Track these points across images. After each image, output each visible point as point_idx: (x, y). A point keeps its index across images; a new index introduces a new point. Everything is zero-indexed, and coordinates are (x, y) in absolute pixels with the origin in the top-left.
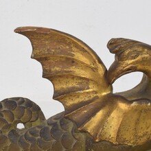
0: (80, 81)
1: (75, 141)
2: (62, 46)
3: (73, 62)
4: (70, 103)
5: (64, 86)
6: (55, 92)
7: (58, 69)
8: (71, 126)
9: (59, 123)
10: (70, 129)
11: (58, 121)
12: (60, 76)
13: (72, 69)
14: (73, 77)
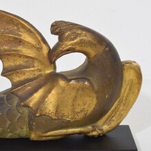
0: (26, 60)
1: (19, 115)
2: (10, 27)
3: (20, 42)
4: (17, 79)
5: (12, 64)
6: (4, 69)
7: (6, 48)
8: (16, 101)
9: (5, 98)
10: (15, 104)
11: (5, 96)
12: (8, 55)
13: (19, 49)
14: (20, 56)
